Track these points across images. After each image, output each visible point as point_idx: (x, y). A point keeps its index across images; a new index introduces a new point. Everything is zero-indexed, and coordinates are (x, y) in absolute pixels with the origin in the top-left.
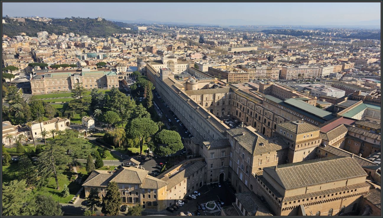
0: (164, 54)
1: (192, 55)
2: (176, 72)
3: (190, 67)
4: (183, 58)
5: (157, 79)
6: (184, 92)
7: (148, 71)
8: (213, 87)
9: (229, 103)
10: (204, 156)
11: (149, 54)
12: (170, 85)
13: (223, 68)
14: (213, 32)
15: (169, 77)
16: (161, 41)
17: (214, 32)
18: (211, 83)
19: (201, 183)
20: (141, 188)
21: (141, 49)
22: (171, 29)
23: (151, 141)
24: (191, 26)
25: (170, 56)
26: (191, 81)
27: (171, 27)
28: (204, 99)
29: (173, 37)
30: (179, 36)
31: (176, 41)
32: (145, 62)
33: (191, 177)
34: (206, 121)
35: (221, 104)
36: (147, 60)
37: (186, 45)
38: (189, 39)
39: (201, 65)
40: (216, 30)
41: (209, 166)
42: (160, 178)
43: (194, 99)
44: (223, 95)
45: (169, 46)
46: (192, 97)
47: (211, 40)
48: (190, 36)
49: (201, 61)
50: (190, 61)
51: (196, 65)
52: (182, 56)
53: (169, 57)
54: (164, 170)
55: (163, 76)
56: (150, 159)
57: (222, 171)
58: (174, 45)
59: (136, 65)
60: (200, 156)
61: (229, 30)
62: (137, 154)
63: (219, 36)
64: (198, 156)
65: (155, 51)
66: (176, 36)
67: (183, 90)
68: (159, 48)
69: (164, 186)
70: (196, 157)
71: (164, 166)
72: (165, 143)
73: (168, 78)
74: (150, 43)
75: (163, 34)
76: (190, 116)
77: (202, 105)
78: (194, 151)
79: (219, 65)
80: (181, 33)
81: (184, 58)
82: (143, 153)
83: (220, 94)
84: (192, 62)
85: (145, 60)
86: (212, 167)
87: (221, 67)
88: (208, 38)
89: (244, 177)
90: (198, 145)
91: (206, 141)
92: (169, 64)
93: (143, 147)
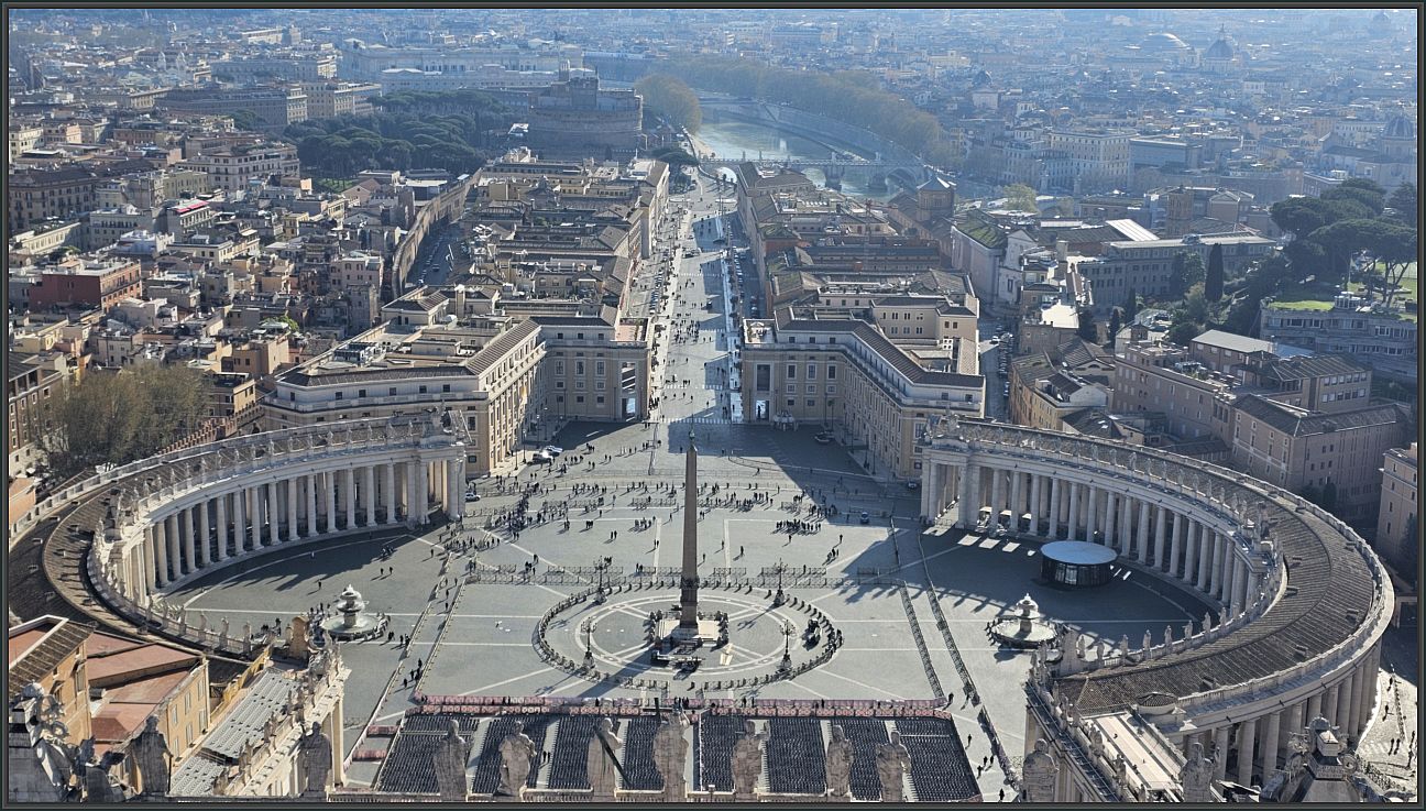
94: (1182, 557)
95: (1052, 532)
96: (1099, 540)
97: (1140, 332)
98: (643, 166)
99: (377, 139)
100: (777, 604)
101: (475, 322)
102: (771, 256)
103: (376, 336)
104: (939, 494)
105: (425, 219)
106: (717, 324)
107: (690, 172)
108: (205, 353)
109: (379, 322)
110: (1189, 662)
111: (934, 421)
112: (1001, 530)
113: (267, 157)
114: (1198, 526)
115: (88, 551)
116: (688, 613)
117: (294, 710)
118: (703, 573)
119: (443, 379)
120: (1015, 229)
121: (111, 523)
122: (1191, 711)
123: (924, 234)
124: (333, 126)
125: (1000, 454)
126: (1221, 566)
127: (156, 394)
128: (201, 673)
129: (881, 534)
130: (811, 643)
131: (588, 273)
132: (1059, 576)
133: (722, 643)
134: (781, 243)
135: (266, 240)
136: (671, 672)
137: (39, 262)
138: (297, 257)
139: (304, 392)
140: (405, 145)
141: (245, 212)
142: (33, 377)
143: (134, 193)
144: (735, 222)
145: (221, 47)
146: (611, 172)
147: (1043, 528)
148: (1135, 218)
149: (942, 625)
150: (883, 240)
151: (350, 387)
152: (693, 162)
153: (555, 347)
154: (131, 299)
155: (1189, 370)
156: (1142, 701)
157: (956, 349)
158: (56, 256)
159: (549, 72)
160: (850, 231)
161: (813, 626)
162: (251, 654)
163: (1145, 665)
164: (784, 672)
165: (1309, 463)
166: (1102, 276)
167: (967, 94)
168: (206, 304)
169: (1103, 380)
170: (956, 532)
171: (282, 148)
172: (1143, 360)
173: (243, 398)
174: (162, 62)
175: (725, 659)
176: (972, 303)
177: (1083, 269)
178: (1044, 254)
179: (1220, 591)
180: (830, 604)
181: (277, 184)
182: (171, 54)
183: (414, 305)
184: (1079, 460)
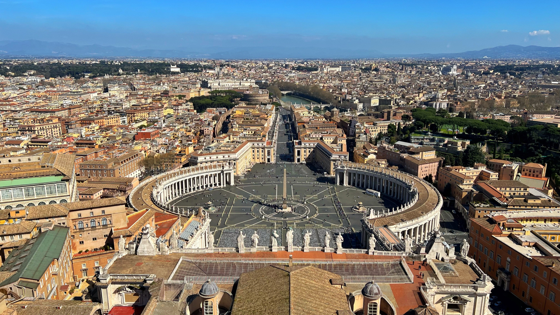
94: (394, 192)
98: (269, 107)
99: (210, 101)
100: (304, 203)
101: (234, 141)
105: (222, 119)
109: (212, 142)
113: (186, 105)
114: (398, 185)
115: (151, 193)
116: (284, 206)
119: (228, 154)
121: (157, 187)
124: (200, 99)
126: (403, 194)
128: (179, 220)
131: (258, 130)
137: (137, 129)
140: (216, 102)
142: (137, 155)
146: (262, 108)
150: (324, 122)
151: (208, 157)
152: (280, 105)
153: (252, 147)
155: (394, 150)
157: (342, 146)
158: (141, 127)
162: (189, 216)
165: (422, 171)
169: (375, 153)
171: (189, 103)
172: (384, 148)
173: (183, 159)
174: (162, 85)
176: (345, 136)
177: (369, 128)
179: (403, 199)
181: (188, 111)
182: (164, 84)
183: (221, 138)
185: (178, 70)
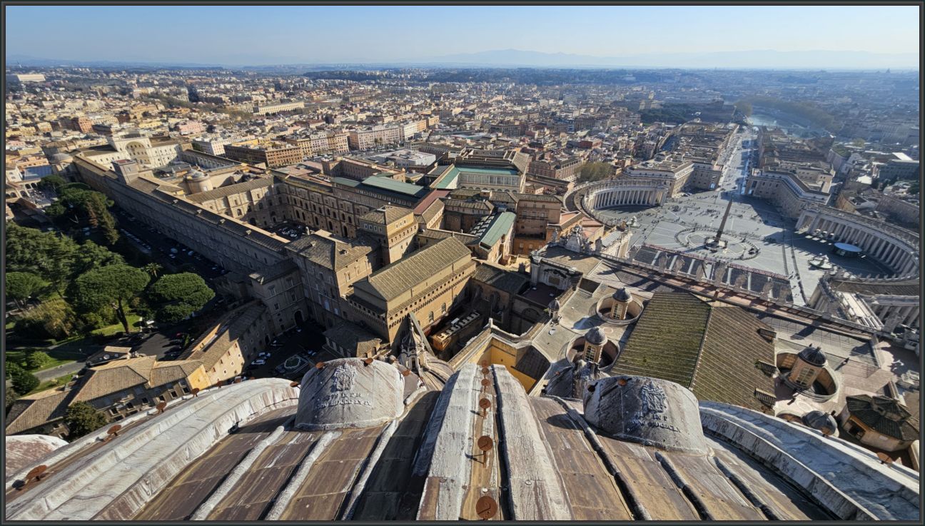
0: (112, 130)
1: (181, 127)
2: (155, 164)
3: (184, 150)
4: (162, 134)
5: (112, 183)
6: (184, 199)
7: (82, 171)
8: (244, 179)
9: (281, 202)
10: (258, 297)
11: (76, 134)
12: (148, 190)
13: (253, 143)
14: (214, 80)
15: (141, 175)
16: (95, 104)
17: (217, 80)
18: (237, 173)
19: (267, 338)
20: (150, 389)
21: (44, 126)
22: (112, 76)
23: (141, 302)
24: (160, 69)
25: (128, 133)
26: (193, 177)
27: (113, 72)
28: (232, 204)
29: (123, 93)
30: (137, 91)
31: (134, 103)
32: (67, 152)
33: (245, 336)
34: (244, 240)
35: (266, 207)
36: (72, 147)
37: (162, 107)
38: (165, 95)
39: (206, 143)
40: (219, 75)
41: (272, 309)
42: (184, 359)
43: (211, 208)
44: (265, 190)
45: (121, 113)
46: (206, 206)
47: (214, 96)
48: (166, 90)
49: (205, 136)
50: (180, 139)
51: (195, 144)
52: (159, 130)
53: (127, 137)
54: (190, 343)
55: (125, 175)
56: (151, 336)
57: (296, 308)
58: (132, 111)
59: (44, 162)
60: (253, 299)
61: (244, 75)
62: (120, 335)
63: (228, 86)
64: (248, 299)
65: (86, 126)
66: (131, 90)
67: (181, 195)
68: (97, 119)
69: (198, 367)
70: (245, 302)
71: (186, 337)
72: (173, 298)
73: (139, 178)
74: (66, 109)
75: (97, 88)
76: (212, 239)
77: (232, 215)
78: (239, 294)
79: (244, 139)
80: (140, 84)
81: (166, 135)
82: (132, 330)
83: (259, 189)
84: (186, 140)
85: (66, 149)
86: (277, 308)
87: (248, 143)
88: (207, 92)
89: (331, 306)
90: (242, 282)
91: (253, 272)
92: (133, 150)
93: (128, 318)
94: (887, 256)
95: (840, 240)
96: (857, 245)
97: (897, 188)
98: (731, 125)
99: (660, 115)
100: (743, 242)
101: (677, 161)
102: (765, 152)
103: (652, 161)
104: (803, 223)
105: (668, 134)
106: (743, 168)
107: (744, 127)
108: (611, 161)
109: (652, 158)
110: (883, 286)
111: (809, 204)
112: (822, 236)
113: (633, 117)
114: (898, 248)
115: (582, 199)
116: (717, 239)
117: (620, 240)
118: (724, 230)
119: (666, 173)
120: (855, 152)
121: (588, 194)
122: (878, 299)
123: (819, 151)
124: (650, 111)
125: (830, 215)
126: (904, 260)
127: (601, 168)
128: (603, 228)
129: (780, 230)
130: (751, 253)
131: (709, 152)
132: (838, 252)
133: (724, 248)
134: (770, 150)
135: (629, 137)
136: (709, 251)
137: (581, 138)
138: (636, 141)
139: (633, 172)
140: (667, 116)
141: (626, 130)
142: (577, 161)
143: (603, 124)
144: (755, 143)
145: (627, 91)
146: (721, 126)
147: (837, 238)
148: (905, 152)
149: (793, 257)
150: (804, 151)
151: (643, 172)
152: (746, 125)
153: (696, 169)
154: (598, 147)
155: (913, 202)
156: (861, 292)
157: (823, 185)
158: (585, 137)
159: (710, 99)
160: (794, 147)
161: (752, 249)
162: (612, 226)
163: (866, 283)
164: (741, 258)
166: (885, 169)
167: (848, 110)
168: (614, 150)
169: (876, 201)
170: (805, 234)
171: (637, 115)
172: (896, 197)
173: (618, 171)
175: (725, 252)
176: (833, 173)
177: (878, 167)
178: (864, 161)
180: (759, 245)
181: (634, 124)
182: (616, 92)
183: (663, 155)
184: (859, 222)
185: (633, 79)
